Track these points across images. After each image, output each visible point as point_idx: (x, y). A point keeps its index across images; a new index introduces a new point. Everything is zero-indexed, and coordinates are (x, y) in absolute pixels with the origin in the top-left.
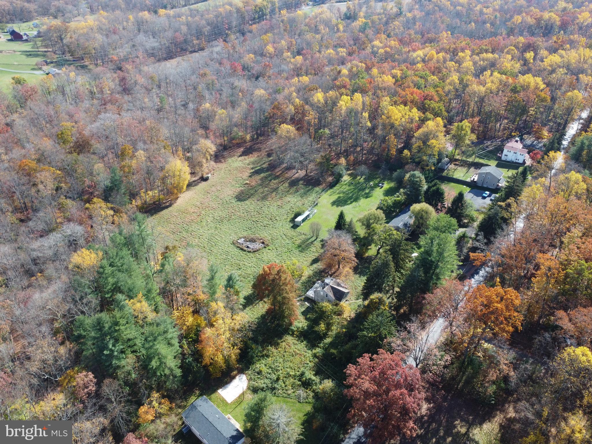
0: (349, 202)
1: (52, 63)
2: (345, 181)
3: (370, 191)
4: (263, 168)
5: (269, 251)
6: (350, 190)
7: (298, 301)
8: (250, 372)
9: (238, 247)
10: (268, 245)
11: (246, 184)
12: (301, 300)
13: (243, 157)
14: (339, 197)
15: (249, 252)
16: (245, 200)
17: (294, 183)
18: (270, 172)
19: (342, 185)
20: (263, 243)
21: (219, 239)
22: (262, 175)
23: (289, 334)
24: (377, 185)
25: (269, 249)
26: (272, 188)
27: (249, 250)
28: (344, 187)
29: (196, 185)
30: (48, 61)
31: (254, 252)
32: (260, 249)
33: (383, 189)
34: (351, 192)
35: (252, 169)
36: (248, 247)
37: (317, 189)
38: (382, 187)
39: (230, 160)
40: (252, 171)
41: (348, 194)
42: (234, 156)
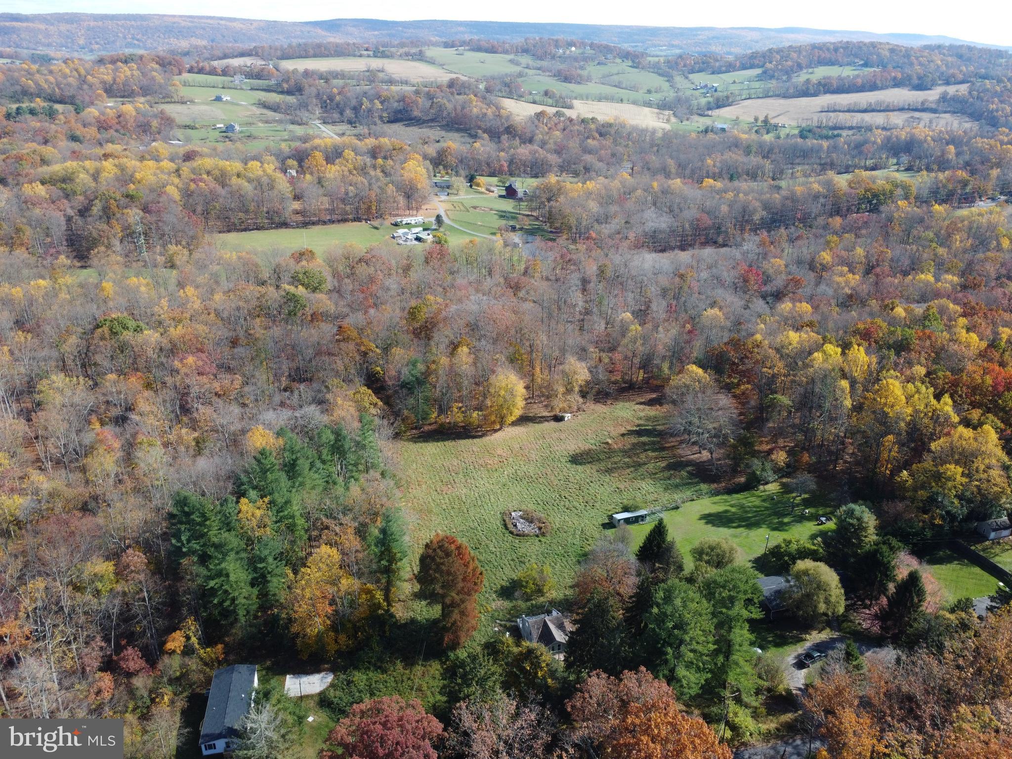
0: (734, 525)
1: (521, 229)
2: (765, 491)
3: (792, 521)
4: (655, 430)
5: (538, 543)
6: (758, 507)
7: (501, 625)
8: (342, 676)
9: (504, 521)
10: (543, 534)
11: (607, 443)
12: (505, 626)
13: (642, 407)
14: (726, 511)
15: (511, 533)
16: (581, 464)
17: (676, 466)
18: (658, 439)
19: (753, 496)
20: (540, 528)
21: (493, 500)
22: (644, 439)
23: (440, 660)
24: (815, 517)
25: (540, 541)
26: (634, 462)
27: (513, 530)
28: (753, 499)
29: (540, 422)
30: (518, 227)
31: (517, 535)
32: (528, 535)
33: (821, 527)
34: (756, 511)
35: (638, 426)
36: (515, 526)
37: (704, 487)
38: (822, 523)
39: (620, 405)
40: (635, 428)
41: (747, 512)
42: (633, 401)
